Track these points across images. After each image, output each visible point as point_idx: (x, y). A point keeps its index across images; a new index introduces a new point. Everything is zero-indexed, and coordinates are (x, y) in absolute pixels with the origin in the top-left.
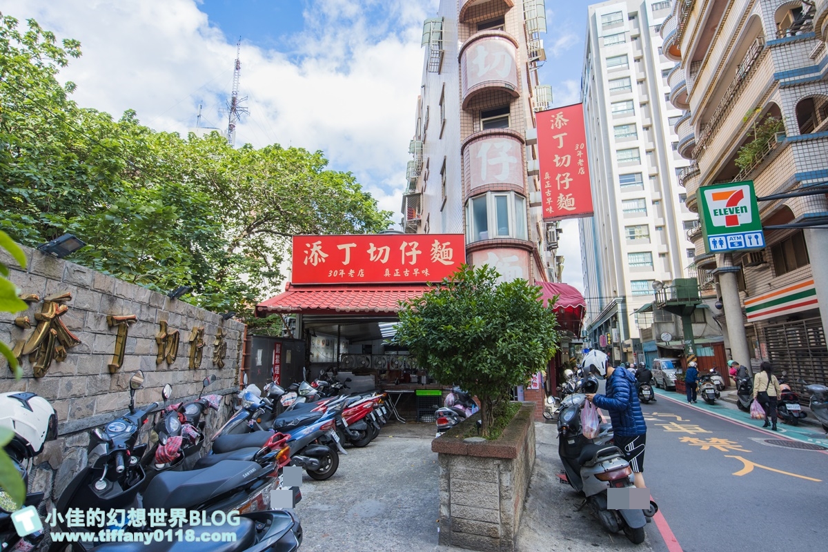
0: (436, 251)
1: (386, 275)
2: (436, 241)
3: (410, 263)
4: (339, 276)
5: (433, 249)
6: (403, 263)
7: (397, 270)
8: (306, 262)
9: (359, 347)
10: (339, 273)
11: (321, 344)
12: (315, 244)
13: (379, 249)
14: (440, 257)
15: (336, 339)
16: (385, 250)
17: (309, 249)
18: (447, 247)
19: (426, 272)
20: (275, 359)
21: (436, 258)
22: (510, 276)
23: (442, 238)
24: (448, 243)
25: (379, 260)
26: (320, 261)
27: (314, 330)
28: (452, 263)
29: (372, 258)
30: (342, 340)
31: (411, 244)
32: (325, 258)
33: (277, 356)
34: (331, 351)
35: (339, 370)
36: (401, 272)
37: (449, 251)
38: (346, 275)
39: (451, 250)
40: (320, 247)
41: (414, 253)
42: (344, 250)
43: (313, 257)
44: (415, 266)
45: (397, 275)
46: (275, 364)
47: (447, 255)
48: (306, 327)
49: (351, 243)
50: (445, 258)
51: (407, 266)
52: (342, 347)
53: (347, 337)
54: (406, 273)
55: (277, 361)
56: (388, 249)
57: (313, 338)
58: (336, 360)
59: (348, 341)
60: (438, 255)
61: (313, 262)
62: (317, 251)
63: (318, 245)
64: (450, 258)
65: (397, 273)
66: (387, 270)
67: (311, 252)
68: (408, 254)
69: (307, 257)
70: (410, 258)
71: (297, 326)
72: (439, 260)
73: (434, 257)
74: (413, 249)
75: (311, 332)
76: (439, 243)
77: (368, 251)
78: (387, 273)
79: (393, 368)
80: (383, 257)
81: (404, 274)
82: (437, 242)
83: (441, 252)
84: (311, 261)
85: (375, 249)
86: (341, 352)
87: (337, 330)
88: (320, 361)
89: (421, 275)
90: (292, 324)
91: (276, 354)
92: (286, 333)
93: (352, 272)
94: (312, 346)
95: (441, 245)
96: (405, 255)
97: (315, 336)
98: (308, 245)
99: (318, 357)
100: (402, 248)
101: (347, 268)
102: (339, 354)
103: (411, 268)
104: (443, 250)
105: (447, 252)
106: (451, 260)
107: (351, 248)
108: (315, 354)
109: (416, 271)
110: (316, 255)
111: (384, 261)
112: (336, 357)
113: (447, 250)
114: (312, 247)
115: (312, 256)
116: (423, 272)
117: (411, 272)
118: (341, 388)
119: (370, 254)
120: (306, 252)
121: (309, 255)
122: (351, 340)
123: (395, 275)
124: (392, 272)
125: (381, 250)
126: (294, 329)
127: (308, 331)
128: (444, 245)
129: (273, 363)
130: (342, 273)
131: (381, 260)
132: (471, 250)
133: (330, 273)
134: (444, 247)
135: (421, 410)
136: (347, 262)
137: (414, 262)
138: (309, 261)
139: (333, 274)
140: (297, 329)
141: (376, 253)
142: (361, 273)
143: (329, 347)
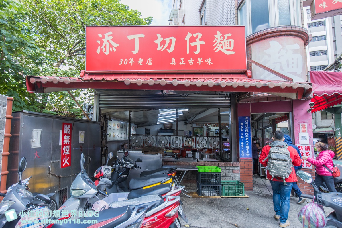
0: (218, 41)
1: (172, 63)
2: (219, 32)
3: (194, 52)
4: (129, 64)
5: (215, 40)
6: (188, 52)
7: (182, 59)
8: (98, 51)
9: (143, 130)
10: (129, 61)
11: (116, 126)
12: (106, 35)
13: (165, 39)
14: (222, 47)
15: (128, 124)
16: (171, 40)
17: (101, 40)
18: (229, 38)
19: (209, 61)
20: (63, 140)
21: (218, 48)
22: (293, 63)
23: (224, 29)
24: (230, 35)
25: (166, 49)
26: (111, 50)
27: (109, 115)
28: (233, 53)
29: (159, 48)
30: (132, 125)
31: (195, 35)
32: (115, 48)
33: (65, 137)
34: (125, 132)
35: (130, 147)
36: (186, 61)
37: (230, 42)
38: (135, 64)
39: (232, 41)
40: (111, 38)
41: (198, 43)
42: (134, 40)
43: (105, 47)
44: (199, 55)
45: (182, 64)
46: (63, 145)
47: (229, 46)
48: (102, 112)
49: (140, 34)
50: (227, 48)
51: (192, 55)
52: (132, 129)
53: (135, 123)
54: (191, 62)
55: (66, 141)
56: (174, 40)
57: (109, 122)
58: (127, 139)
59: (136, 126)
60: (221, 45)
61: (105, 51)
62: (108, 41)
63: (109, 36)
64: (232, 48)
65: (183, 61)
66: (173, 59)
67: (103, 42)
68: (193, 44)
69: (99, 47)
70: (195, 48)
71: (95, 111)
72: (222, 50)
73: (217, 47)
74: (197, 40)
75: (108, 117)
76: (221, 35)
77: (156, 42)
78: (173, 62)
79: (173, 147)
80: (169, 47)
81: (189, 62)
82: (219, 34)
83: (223, 42)
84: (104, 50)
85: (162, 39)
86: (132, 133)
87: (128, 116)
88: (116, 139)
89: (205, 64)
90: (91, 109)
91: (64, 135)
92: (85, 116)
93: (140, 61)
94: (109, 128)
95: (223, 36)
96: (190, 45)
97: (110, 120)
98: (100, 36)
99: (114, 136)
100: (187, 38)
101: (136, 57)
102: (130, 134)
103: (195, 57)
104: (225, 41)
105: (229, 43)
106: (232, 50)
107: (140, 38)
108: (112, 134)
109: (200, 60)
110: (108, 44)
111: (170, 51)
112: (127, 137)
113: (229, 41)
114: (104, 37)
115: (104, 45)
116: (206, 61)
117: (196, 61)
118: (132, 168)
119: (157, 44)
120: (99, 42)
121: (101, 45)
122: (138, 125)
123: (180, 64)
124: (178, 61)
125: (167, 40)
126: (92, 114)
127: (105, 116)
128: (226, 36)
129: (60, 144)
130: (132, 61)
131: (168, 50)
132: (250, 42)
133: (121, 62)
134: (226, 38)
135: (203, 184)
136: (136, 51)
137: (197, 52)
138: (101, 50)
139: (123, 62)
140: (95, 113)
141: (163, 43)
142: (149, 62)
143: (123, 129)
